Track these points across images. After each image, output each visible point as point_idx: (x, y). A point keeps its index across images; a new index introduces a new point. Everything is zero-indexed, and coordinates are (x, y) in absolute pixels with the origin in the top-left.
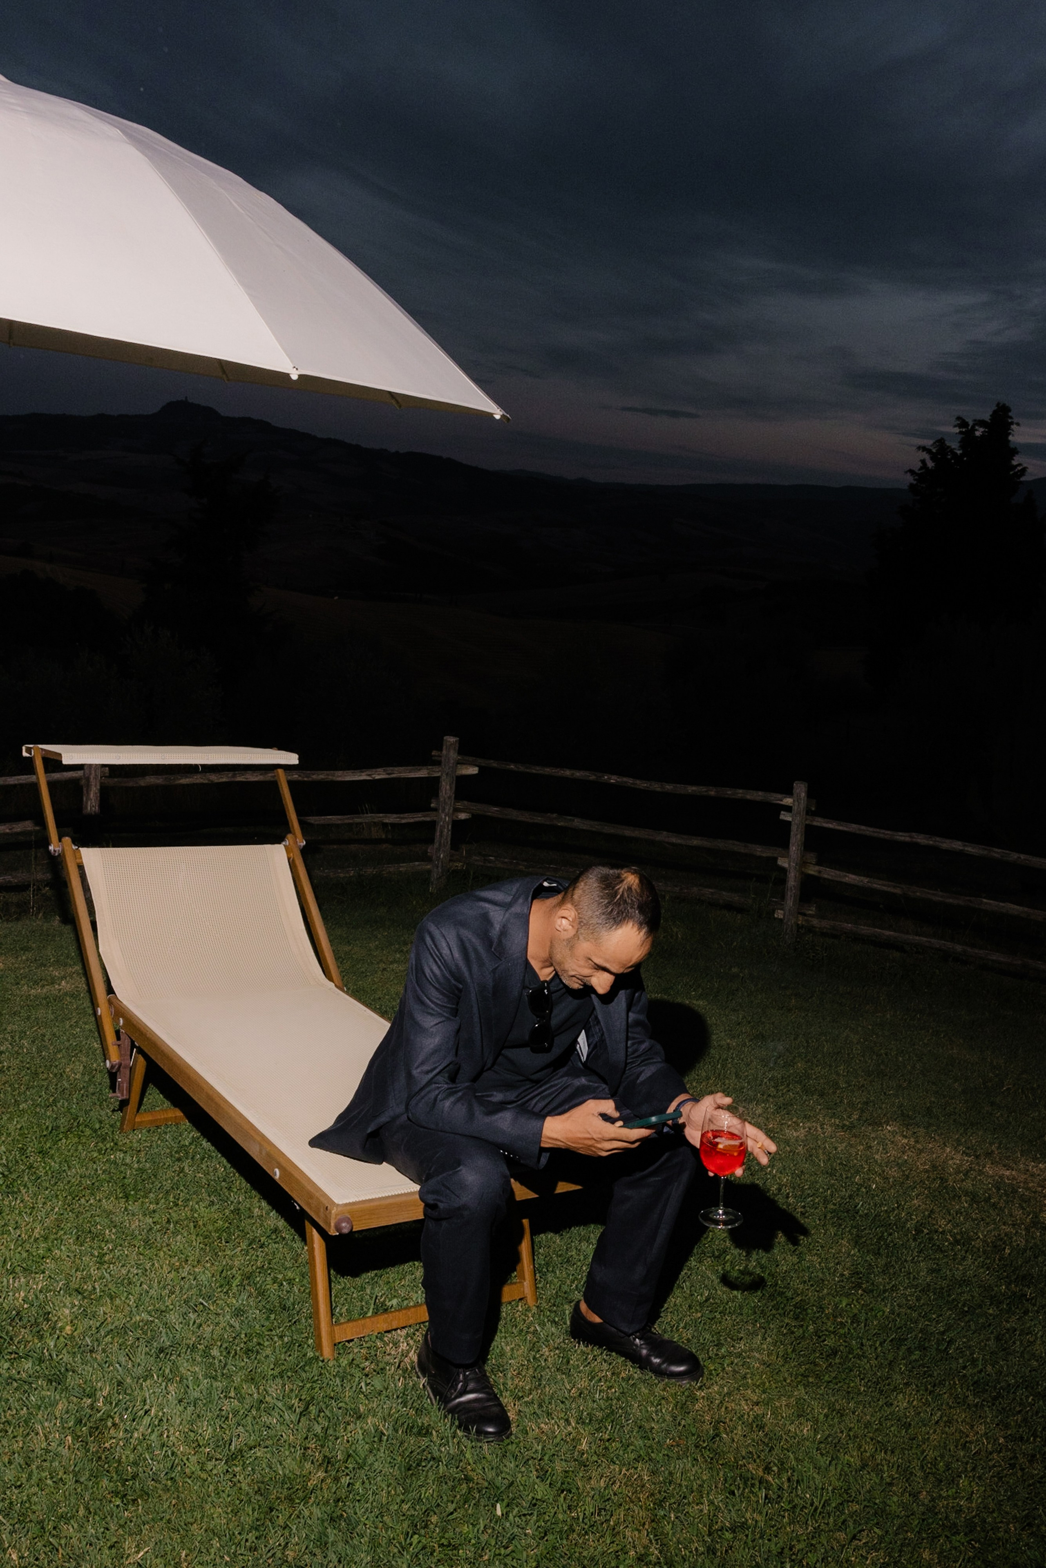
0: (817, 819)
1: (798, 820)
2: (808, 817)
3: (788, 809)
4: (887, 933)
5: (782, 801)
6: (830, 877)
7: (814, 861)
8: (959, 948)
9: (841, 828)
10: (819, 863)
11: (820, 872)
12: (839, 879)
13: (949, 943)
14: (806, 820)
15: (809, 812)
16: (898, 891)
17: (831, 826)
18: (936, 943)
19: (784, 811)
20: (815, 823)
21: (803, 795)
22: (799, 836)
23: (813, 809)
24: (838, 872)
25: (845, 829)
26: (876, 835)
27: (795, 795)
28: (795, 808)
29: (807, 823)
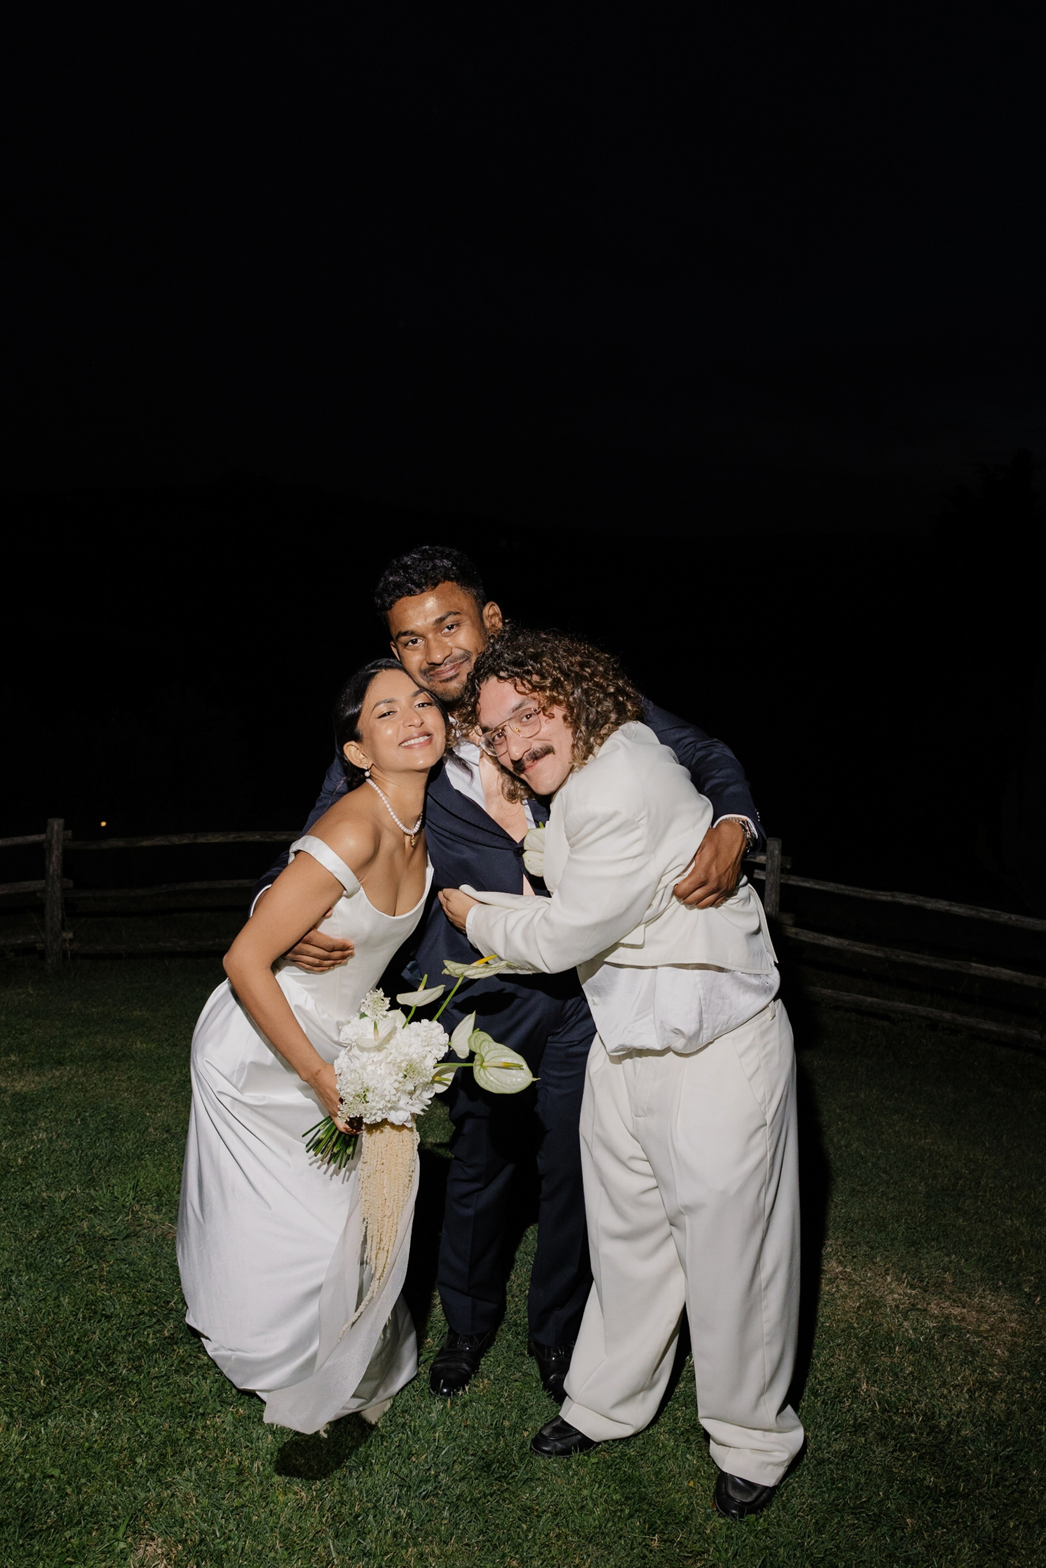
0: (795, 878)
1: (771, 879)
2: (782, 875)
3: (762, 867)
4: (869, 999)
5: (755, 858)
6: (807, 940)
7: (790, 922)
8: (947, 1016)
9: (817, 887)
10: (795, 925)
11: (797, 934)
12: (816, 942)
13: (937, 1011)
14: (781, 878)
15: (783, 870)
16: (880, 954)
17: (807, 885)
18: (922, 1010)
19: (758, 869)
20: (791, 882)
21: (777, 852)
22: (773, 896)
23: (788, 867)
24: (816, 934)
25: (823, 888)
26: (855, 894)
27: (769, 853)
28: (769, 867)
29: (782, 881)
